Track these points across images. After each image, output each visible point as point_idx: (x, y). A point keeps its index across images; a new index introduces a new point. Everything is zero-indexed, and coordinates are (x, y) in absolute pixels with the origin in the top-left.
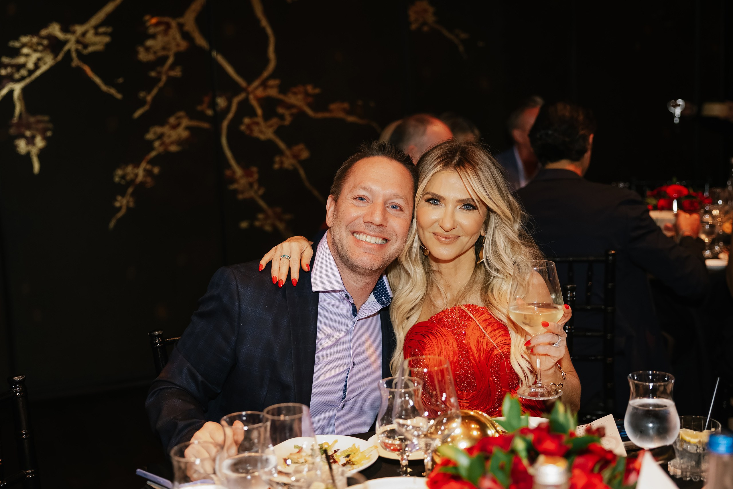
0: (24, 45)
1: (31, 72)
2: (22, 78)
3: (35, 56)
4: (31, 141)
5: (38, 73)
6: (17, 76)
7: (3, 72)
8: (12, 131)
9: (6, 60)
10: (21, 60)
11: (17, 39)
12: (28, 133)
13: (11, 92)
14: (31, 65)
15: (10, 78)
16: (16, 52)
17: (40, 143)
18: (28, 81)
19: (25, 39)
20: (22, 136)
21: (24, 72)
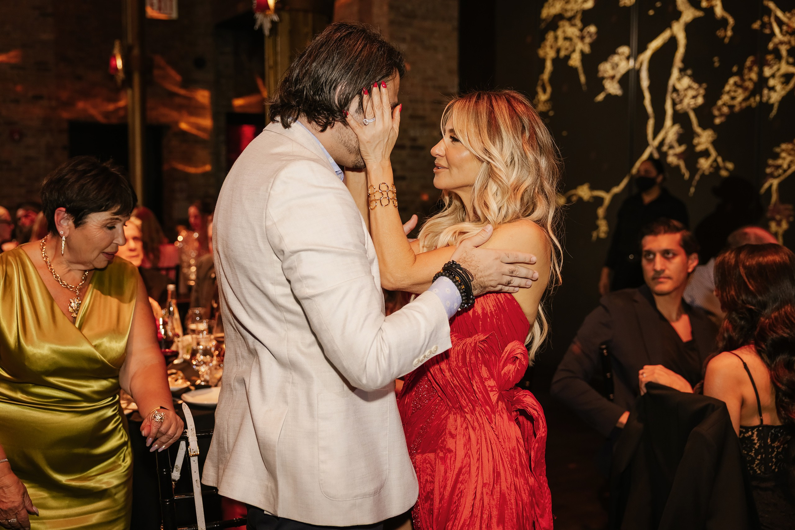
0: (783, 150)
1: (785, 171)
2: (779, 176)
3: (789, 159)
4: (779, 224)
5: (790, 172)
6: (776, 174)
7: (768, 170)
8: (769, 215)
9: (770, 162)
10: (780, 162)
11: (778, 145)
12: (778, 217)
13: (771, 186)
14: (785, 166)
15: (772, 176)
16: (777, 156)
17: (785, 225)
18: (782, 178)
19: (784, 146)
20: (773, 219)
21: (780, 171)
